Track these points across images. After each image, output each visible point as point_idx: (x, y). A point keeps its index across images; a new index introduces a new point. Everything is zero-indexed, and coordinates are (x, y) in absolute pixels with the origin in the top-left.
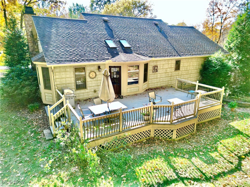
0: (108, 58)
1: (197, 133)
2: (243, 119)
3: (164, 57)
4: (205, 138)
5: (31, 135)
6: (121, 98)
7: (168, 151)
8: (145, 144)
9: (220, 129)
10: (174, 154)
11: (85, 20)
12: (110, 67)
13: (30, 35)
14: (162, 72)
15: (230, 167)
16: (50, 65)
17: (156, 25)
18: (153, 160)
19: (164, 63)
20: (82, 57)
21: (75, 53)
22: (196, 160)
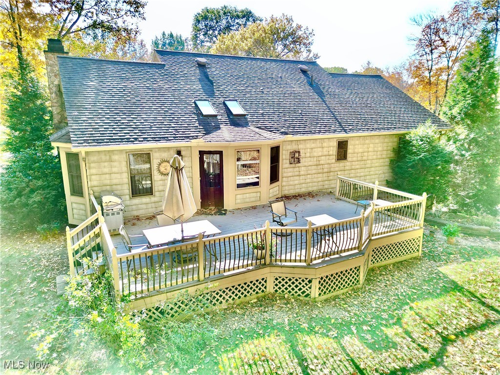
0: (197, 136)
1: (365, 288)
2: (470, 260)
3: (313, 133)
4: (380, 297)
5: (32, 286)
6: (221, 214)
7: (297, 321)
8: (253, 306)
9: (417, 279)
10: (307, 329)
11: (161, 63)
12: (202, 153)
13: (55, 92)
14: (310, 163)
15: (421, 357)
16: (78, 147)
17: (304, 72)
18: (262, 340)
19: (313, 145)
20: (145, 133)
21: (131, 125)
22: (351, 341)
